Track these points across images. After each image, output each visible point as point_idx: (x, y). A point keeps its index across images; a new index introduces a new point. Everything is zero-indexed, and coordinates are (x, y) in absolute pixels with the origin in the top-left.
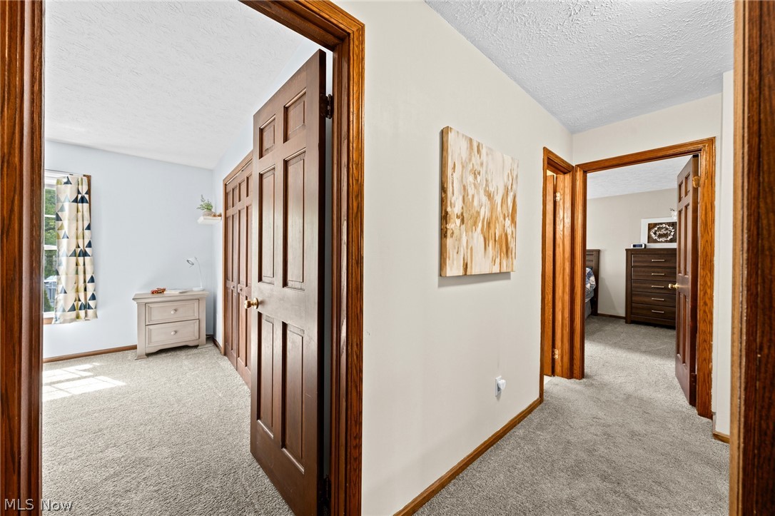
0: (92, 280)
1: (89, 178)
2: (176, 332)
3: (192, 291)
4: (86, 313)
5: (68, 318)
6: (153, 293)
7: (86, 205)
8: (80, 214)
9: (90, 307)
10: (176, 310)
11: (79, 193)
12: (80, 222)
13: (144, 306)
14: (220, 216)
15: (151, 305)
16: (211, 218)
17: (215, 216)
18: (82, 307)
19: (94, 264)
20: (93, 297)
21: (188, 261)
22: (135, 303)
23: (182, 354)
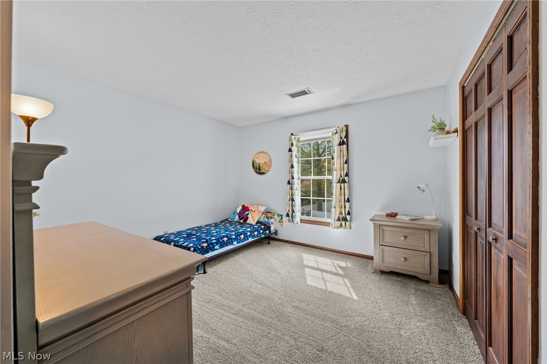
0: (348, 201)
1: (347, 126)
2: (406, 259)
3: (423, 219)
4: (345, 223)
5: (336, 225)
6: (387, 216)
7: (345, 146)
8: (342, 153)
9: (347, 221)
10: (405, 237)
11: (341, 138)
12: (342, 159)
13: (379, 228)
14: (456, 131)
15: (384, 228)
16: (443, 136)
17: (448, 133)
18: (344, 219)
19: (349, 188)
20: (349, 213)
21: (418, 187)
22: (371, 223)
23: (412, 284)
